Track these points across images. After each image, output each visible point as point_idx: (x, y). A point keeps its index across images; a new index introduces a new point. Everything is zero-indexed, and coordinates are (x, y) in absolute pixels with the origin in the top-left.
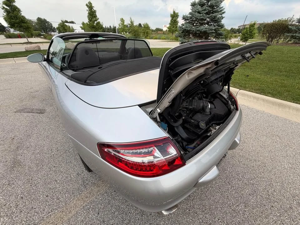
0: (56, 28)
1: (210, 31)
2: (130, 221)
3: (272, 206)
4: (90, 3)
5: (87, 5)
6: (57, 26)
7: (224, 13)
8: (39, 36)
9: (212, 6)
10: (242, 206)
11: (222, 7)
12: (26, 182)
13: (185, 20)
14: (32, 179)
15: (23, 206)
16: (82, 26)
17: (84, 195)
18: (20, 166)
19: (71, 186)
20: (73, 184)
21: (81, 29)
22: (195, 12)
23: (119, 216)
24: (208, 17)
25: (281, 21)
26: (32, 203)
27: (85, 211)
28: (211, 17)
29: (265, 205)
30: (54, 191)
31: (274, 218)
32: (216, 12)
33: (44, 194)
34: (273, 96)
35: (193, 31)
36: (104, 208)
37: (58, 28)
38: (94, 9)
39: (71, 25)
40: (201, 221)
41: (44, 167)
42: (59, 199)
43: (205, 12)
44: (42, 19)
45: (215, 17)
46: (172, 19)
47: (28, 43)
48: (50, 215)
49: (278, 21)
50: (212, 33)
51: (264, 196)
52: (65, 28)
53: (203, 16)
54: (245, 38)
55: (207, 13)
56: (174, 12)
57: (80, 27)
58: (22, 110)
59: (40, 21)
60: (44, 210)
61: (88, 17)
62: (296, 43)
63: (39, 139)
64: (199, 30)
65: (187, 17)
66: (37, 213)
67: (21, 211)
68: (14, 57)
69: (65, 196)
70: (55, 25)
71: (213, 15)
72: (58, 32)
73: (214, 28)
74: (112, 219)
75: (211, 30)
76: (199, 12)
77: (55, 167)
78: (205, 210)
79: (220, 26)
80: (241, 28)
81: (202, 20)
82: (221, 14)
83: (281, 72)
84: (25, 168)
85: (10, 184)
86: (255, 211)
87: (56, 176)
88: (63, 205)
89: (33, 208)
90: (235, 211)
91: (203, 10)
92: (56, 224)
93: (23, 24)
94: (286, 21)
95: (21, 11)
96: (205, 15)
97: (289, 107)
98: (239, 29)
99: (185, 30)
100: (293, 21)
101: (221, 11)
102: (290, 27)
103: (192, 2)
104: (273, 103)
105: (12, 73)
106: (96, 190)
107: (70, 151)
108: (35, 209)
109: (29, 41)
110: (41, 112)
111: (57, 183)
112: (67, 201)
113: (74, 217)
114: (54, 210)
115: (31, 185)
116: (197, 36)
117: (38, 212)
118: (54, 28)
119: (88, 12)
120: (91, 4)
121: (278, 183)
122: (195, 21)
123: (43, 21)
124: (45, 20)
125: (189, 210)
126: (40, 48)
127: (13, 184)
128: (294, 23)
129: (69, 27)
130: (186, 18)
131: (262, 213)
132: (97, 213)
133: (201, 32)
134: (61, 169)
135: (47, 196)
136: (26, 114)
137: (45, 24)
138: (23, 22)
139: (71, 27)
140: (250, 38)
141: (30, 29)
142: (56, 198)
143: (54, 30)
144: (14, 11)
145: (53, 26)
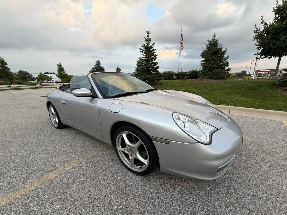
0: (35, 78)
8: (18, 83)
37: (37, 78)
39: (50, 75)
44: (23, 71)
56: (118, 68)
59: (21, 73)
70: (35, 76)
72: (36, 81)
95: (10, 69)
118: (34, 78)
120: (61, 64)
123: (24, 73)
124: (26, 73)
129: (48, 77)
137: (26, 75)
138: (9, 75)
139: (50, 77)
143: (33, 79)
144: (4, 70)
145: (33, 77)
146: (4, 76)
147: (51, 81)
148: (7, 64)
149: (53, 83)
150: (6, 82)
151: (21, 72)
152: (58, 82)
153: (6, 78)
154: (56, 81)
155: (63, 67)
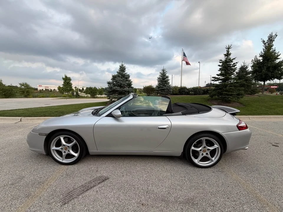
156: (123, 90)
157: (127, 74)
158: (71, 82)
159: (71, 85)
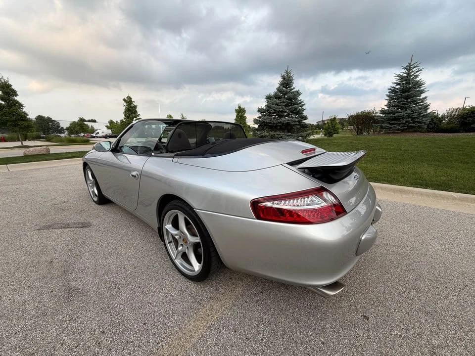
0: (65, 128)
1: (294, 123)
2: (285, 331)
3: (446, 287)
4: (129, 98)
5: (124, 100)
6: (68, 125)
7: (304, 105)
8: (38, 138)
9: (290, 99)
10: (413, 293)
11: (300, 100)
12: (100, 312)
13: (261, 113)
14: (109, 307)
15: (109, 342)
16: (108, 125)
17: (202, 313)
18: (80, 293)
19: (177, 306)
20: (179, 303)
21: (106, 128)
22: (273, 104)
23: (267, 329)
24: (288, 110)
25: (364, 112)
26: (123, 336)
27: (214, 332)
28: (291, 109)
29: (437, 288)
30: (153, 316)
31: (455, 298)
32: (295, 104)
33: (138, 322)
34: (390, 182)
35: (273, 123)
36: (240, 323)
37: (67, 129)
38: (133, 105)
39: (90, 124)
40: (375, 315)
41: (121, 290)
42: (166, 324)
43: (284, 104)
44: (44, 117)
45: (296, 109)
46: (238, 115)
47: (22, 147)
48: (162, 345)
49: (361, 113)
50: (296, 125)
51: (433, 279)
52: (84, 127)
53: (282, 108)
54: (329, 133)
55: (286, 106)
57: (106, 126)
58: (50, 226)
59: (41, 120)
60: (148, 342)
61: (125, 112)
62: (388, 133)
63: (97, 257)
64: (280, 122)
65: (263, 109)
66: (139, 347)
67: (110, 350)
68: (7, 164)
69: (174, 319)
71: (294, 107)
72: (67, 133)
73: (297, 120)
74: (258, 334)
75: (295, 121)
76: (277, 104)
77: (140, 287)
78: (374, 303)
79: (303, 118)
80: (320, 123)
81: (282, 112)
82: (301, 107)
83: (386, 159)
84: (90, 295)
85: (73, 319)
86: (430, 295)
87: (146, 297)
88: (176, 331)
89: (127, 342)
90: (408, 298)
91: (281, 103)
92: (177, 355)
93: (21, 123)
94: (369, 113)
95: (23, 106)
96: (284, 107)
97: (412, 193)
98: (318, 125)
99: (264, 122)
100: (376, 113)
101: (301, 103)
102: (376, 118)
103: (266, 95)
104: (394, 191)
105: (9, 184)
106: (218, 304)
107: (155, 266)
108: (133, 342)
109: (24, 145)
110: (85, 225)
111: (153, 306)
112: (179, 325)
113: (201, 342)
114: (164, 339)
115: (111, 315)
116: (279, 129)
117: (139, 345)
118: (62, 128)
119: (125, 107)
120: (131, 98)
121: (439, 264)
122: (273, 113)
123: (46, 120)
124: (49, 120)
125: (355, 307)
126: (49, 151)
127: (78, 317)
128: (377, 114)
130: (262, 111)
131: (438, 295)
132: (232, 331)
133: (283, 124)
134: (152, 289)
135: (145, 324)
136: (59, 231)
137: (48, 123)
138: (22, 120)
140: (335, 134)
141: (31, 129)
142: (160, 324)
143: (61, 131)
144: (11, 107)
145: (61, 126)
146: (11, 121)
147: (94, 135)
148: (16, 95)
149: (97, 137)
150: (15, 135)
151: (40, 118)
152: (108, 136)
153: (15, 126)
154: (104, 134)
155: (135, 104)
156: (279, 123)
157: (295, 90)
158: (246, 115)
159: (245, 120)
